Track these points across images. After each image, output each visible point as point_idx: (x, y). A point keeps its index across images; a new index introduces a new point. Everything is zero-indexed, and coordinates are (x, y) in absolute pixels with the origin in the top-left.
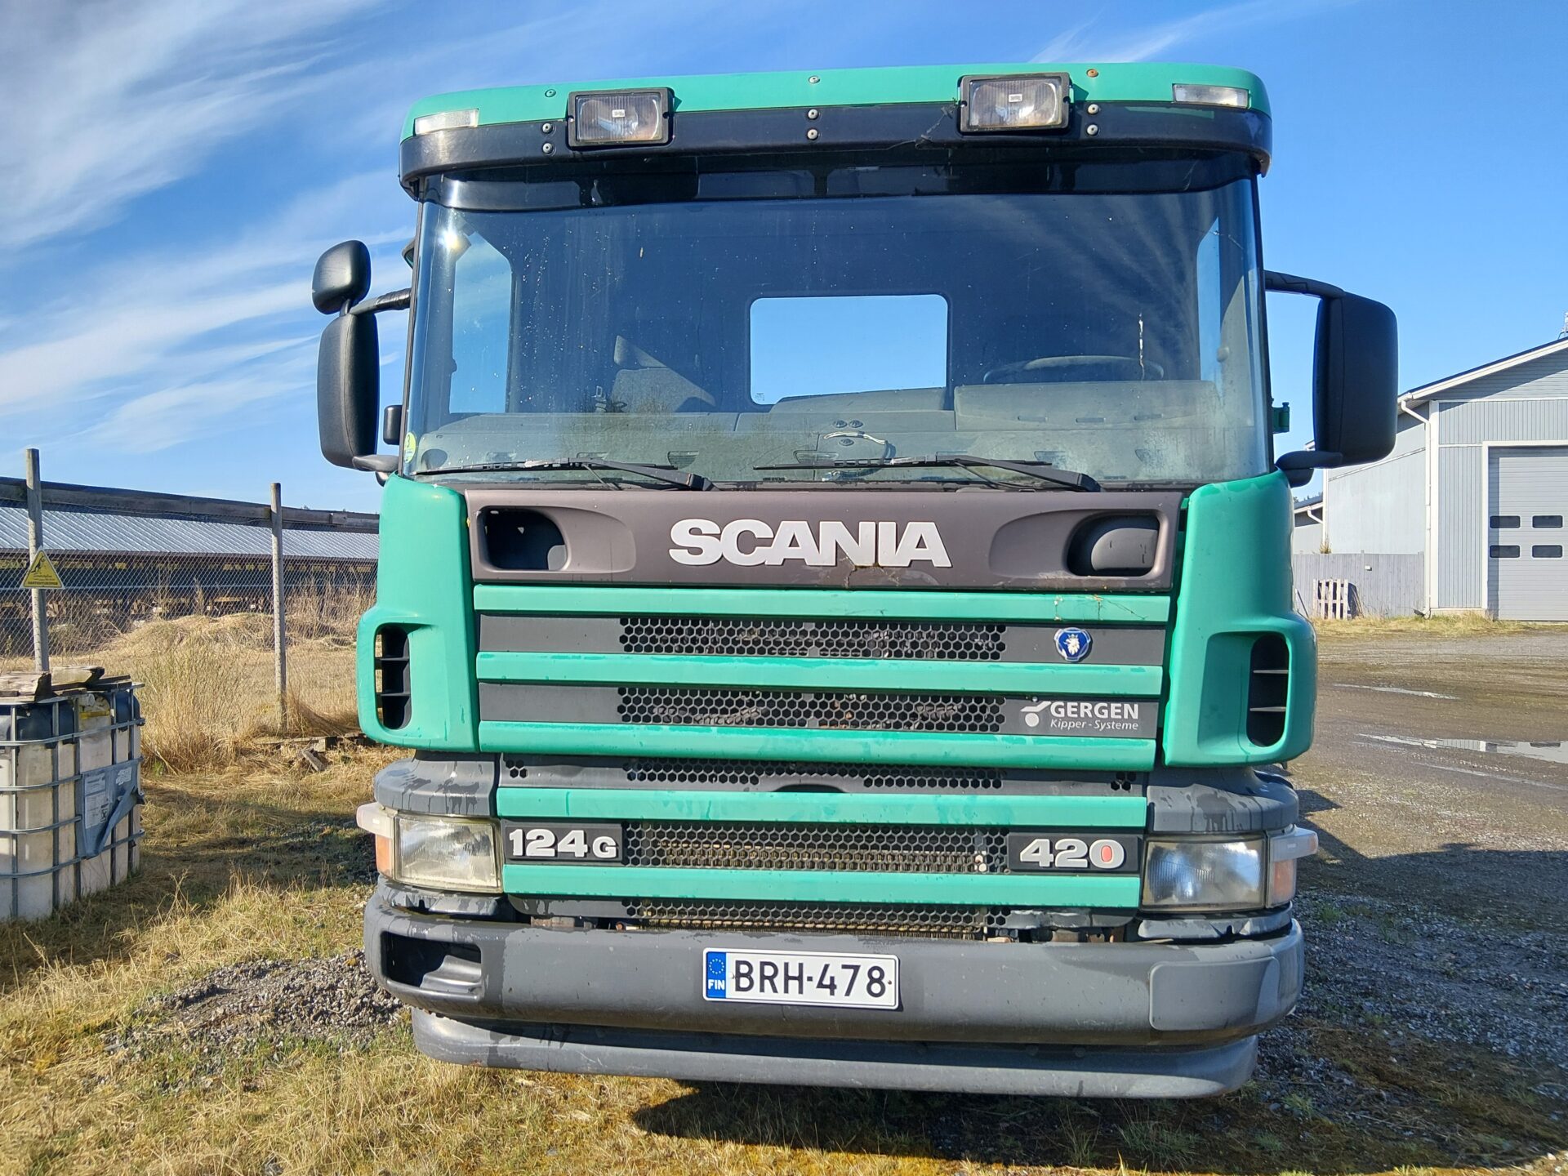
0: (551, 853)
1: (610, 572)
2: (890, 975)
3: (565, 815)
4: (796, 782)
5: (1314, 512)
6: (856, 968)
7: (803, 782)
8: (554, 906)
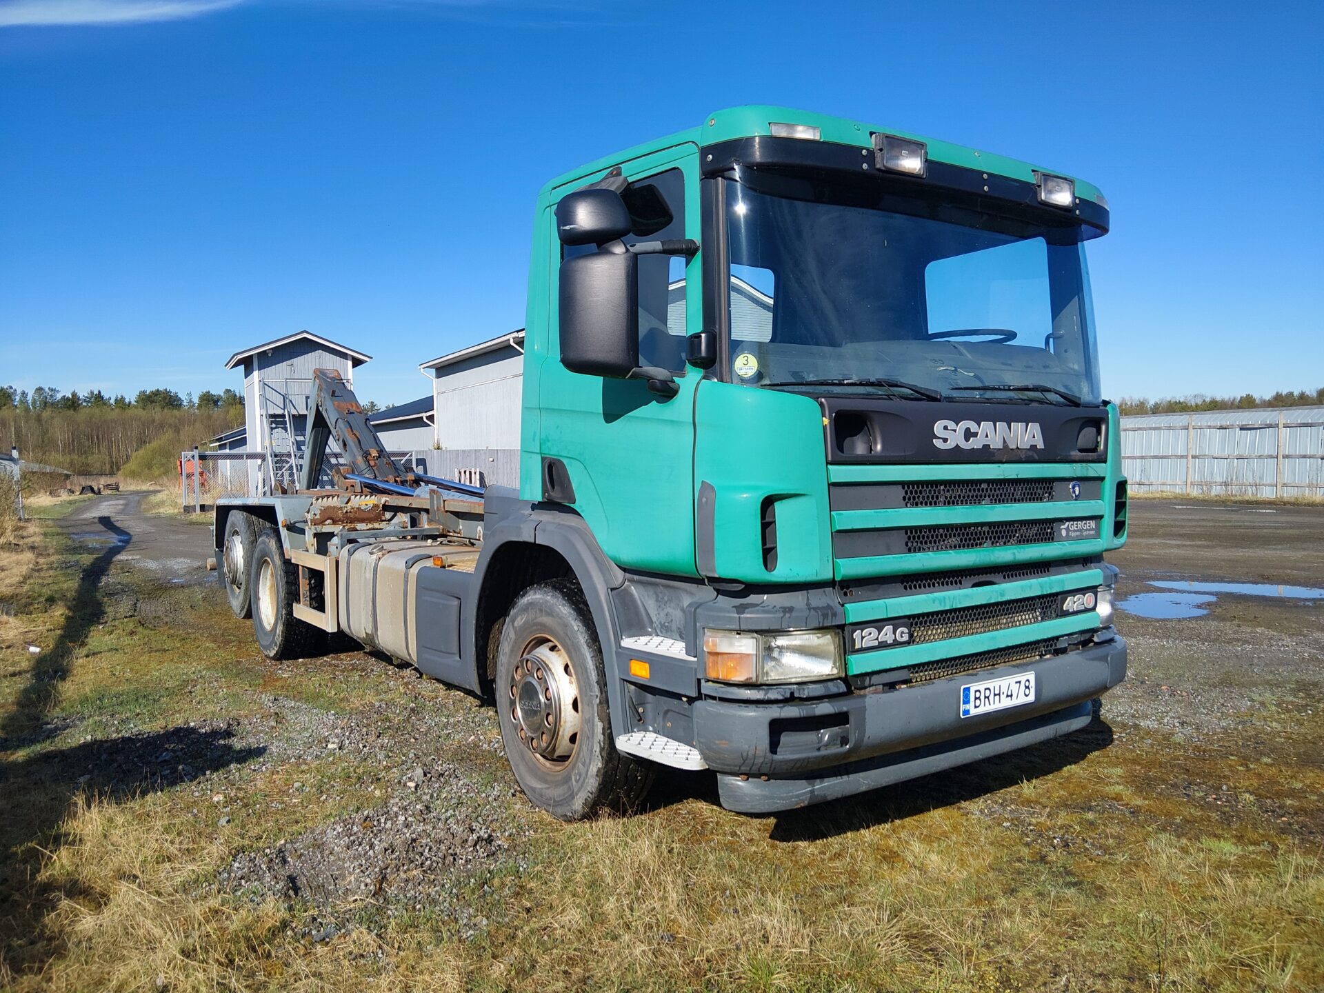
0: (876, 643)
1: (903, 454)
2: (1032, 684)
3: (885, 617)
4: (977, 581)
5: (428, 418)
6: (1020, 682)
7: (981, 580)
8: (875, 679)
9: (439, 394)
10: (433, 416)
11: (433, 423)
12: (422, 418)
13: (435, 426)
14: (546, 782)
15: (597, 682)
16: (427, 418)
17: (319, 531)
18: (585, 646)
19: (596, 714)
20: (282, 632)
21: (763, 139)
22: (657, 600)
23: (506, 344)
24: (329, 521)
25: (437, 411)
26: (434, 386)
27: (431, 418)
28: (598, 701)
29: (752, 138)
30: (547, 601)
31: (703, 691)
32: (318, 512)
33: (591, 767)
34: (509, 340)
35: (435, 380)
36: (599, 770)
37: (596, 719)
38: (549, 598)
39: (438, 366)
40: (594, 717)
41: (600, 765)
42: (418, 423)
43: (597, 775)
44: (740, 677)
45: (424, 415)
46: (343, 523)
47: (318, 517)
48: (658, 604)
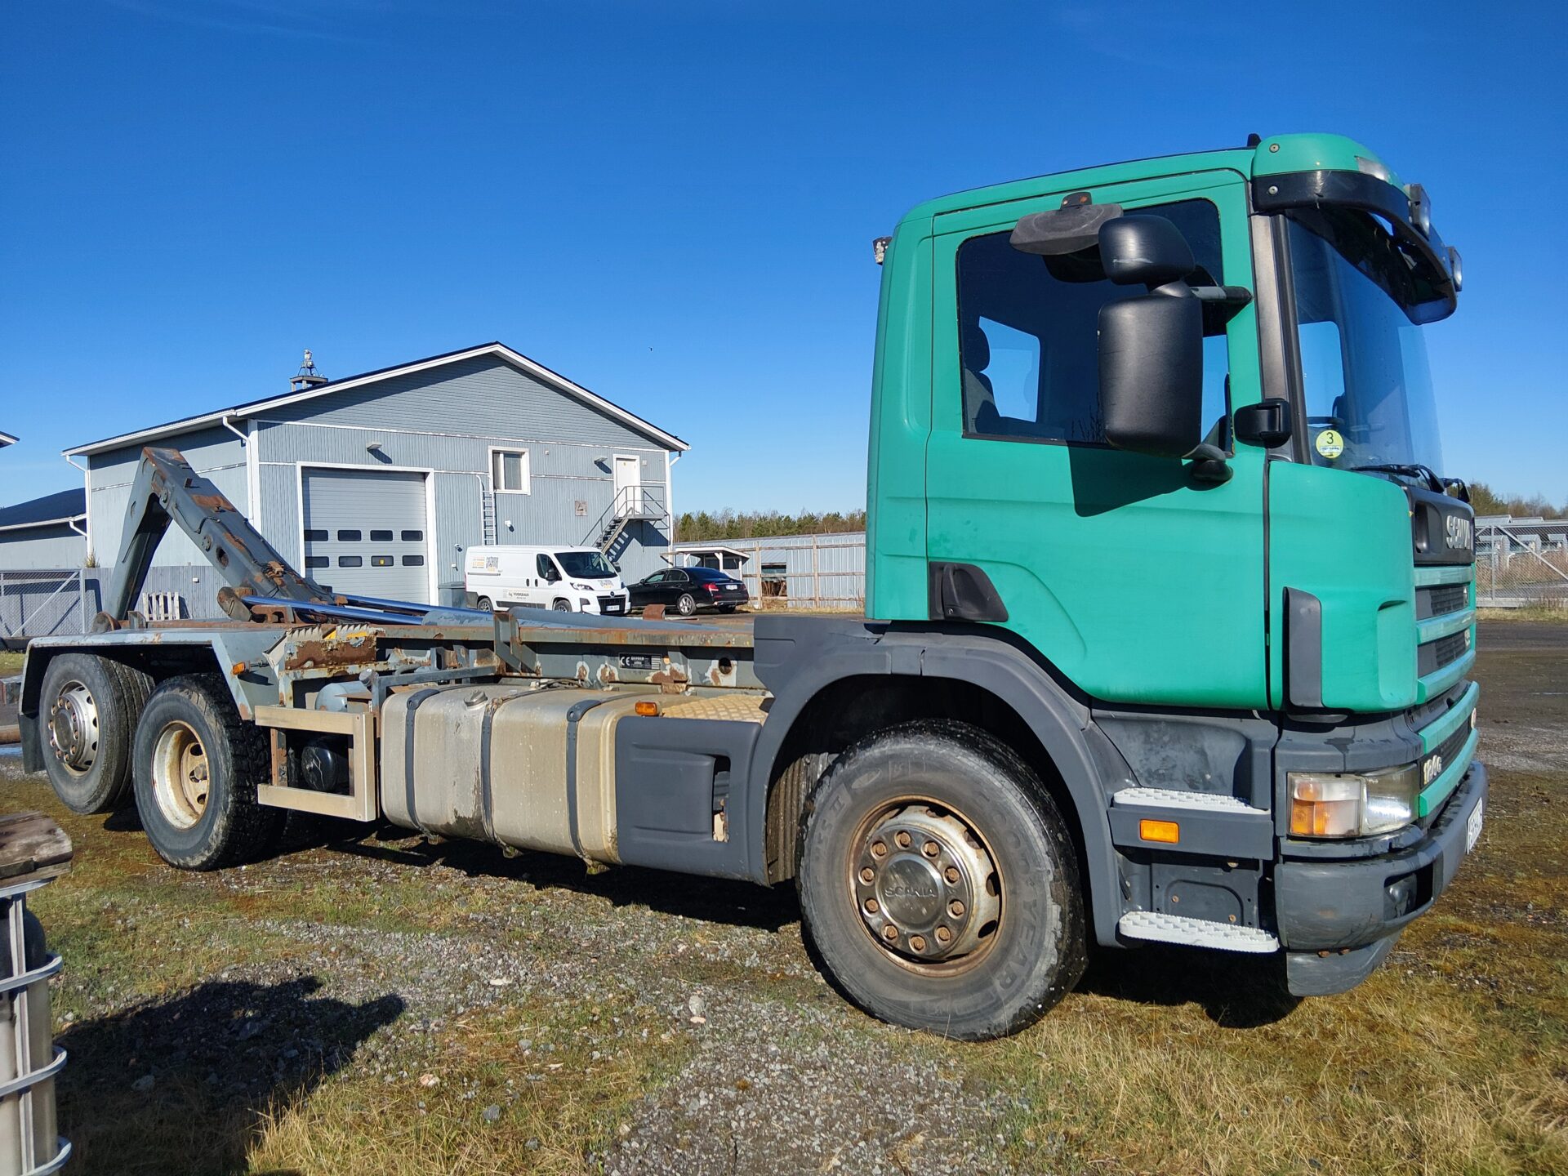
4: (1447, 699)
9: (94, 490)
10: (84, 521)
11: (85, 531)
12: (68, 523)
13: (88, 535)
14: (929, 992)
15: (1047, 853)
16: (76, 523)
17: (299, 678)
18: (1019, 807)
19: (1049, 895)
20: (225, 829)
21: (1325, 172)
22: (1146, 742)
23: (218, 423)
24: (309, 663)
25: (91, 514)
26: (88, 479)
27: (82, 524)
28: (1051, 877)
29: (1312, 173)
30: (929, 753)
31: (1284, 851)
32: (295, 651)
33: (1039, 964)
34: (222, 419)
35: (88, 473)
36: (1052, 968)
37: (1050, 901)
38: (932, 747)
39: (93, 453)
40: (1045, 899)
41: (1054, 961)
42: (63, 531)
43: (1047, 975)
44: (1333, 830)
45: (71, 520)
46: (327, 665)
47: (295, 657)
48: (1149, 746)
